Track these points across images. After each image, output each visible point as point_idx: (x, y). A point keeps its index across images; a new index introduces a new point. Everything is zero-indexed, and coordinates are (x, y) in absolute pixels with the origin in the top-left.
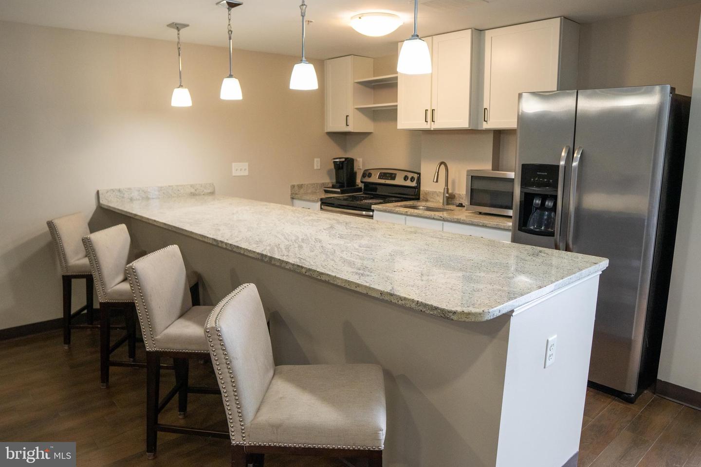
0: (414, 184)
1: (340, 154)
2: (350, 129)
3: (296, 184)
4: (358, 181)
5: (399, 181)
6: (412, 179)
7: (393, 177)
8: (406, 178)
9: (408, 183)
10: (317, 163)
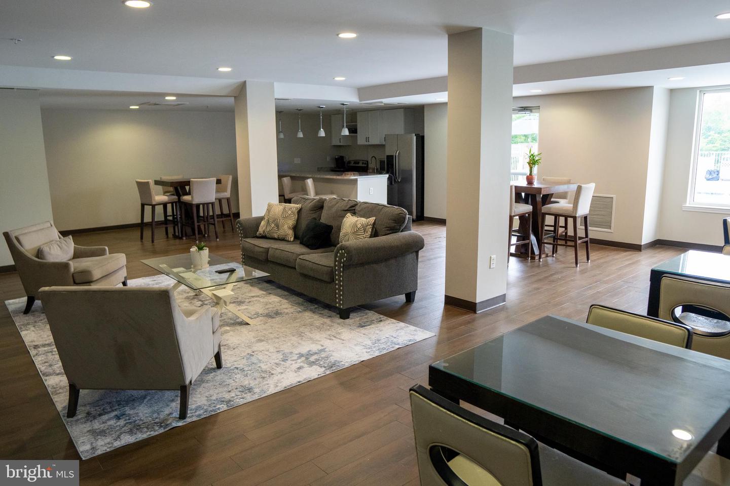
0: (366, 165)
1: (337, 154)
2: (341, 144)
3: (319, 167)
4: (346, 165)
5: (360, 165)
6: (365, 163)
7: (358, 163)
8: (363, 163)
9: (364, 165)
10: (328, 159)
